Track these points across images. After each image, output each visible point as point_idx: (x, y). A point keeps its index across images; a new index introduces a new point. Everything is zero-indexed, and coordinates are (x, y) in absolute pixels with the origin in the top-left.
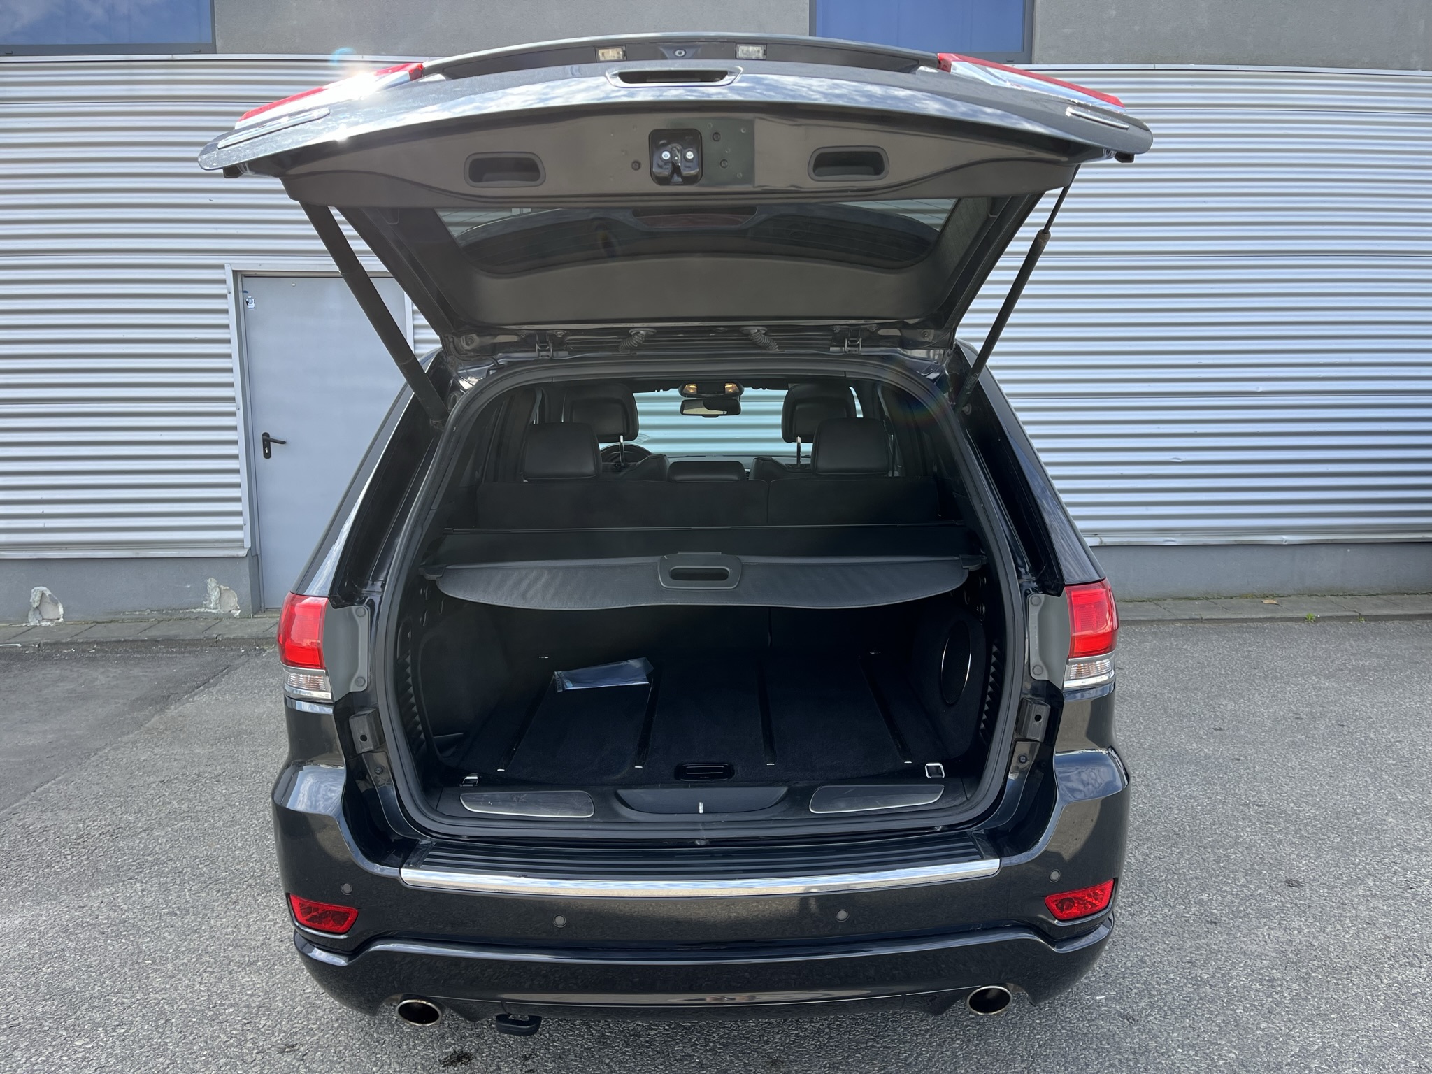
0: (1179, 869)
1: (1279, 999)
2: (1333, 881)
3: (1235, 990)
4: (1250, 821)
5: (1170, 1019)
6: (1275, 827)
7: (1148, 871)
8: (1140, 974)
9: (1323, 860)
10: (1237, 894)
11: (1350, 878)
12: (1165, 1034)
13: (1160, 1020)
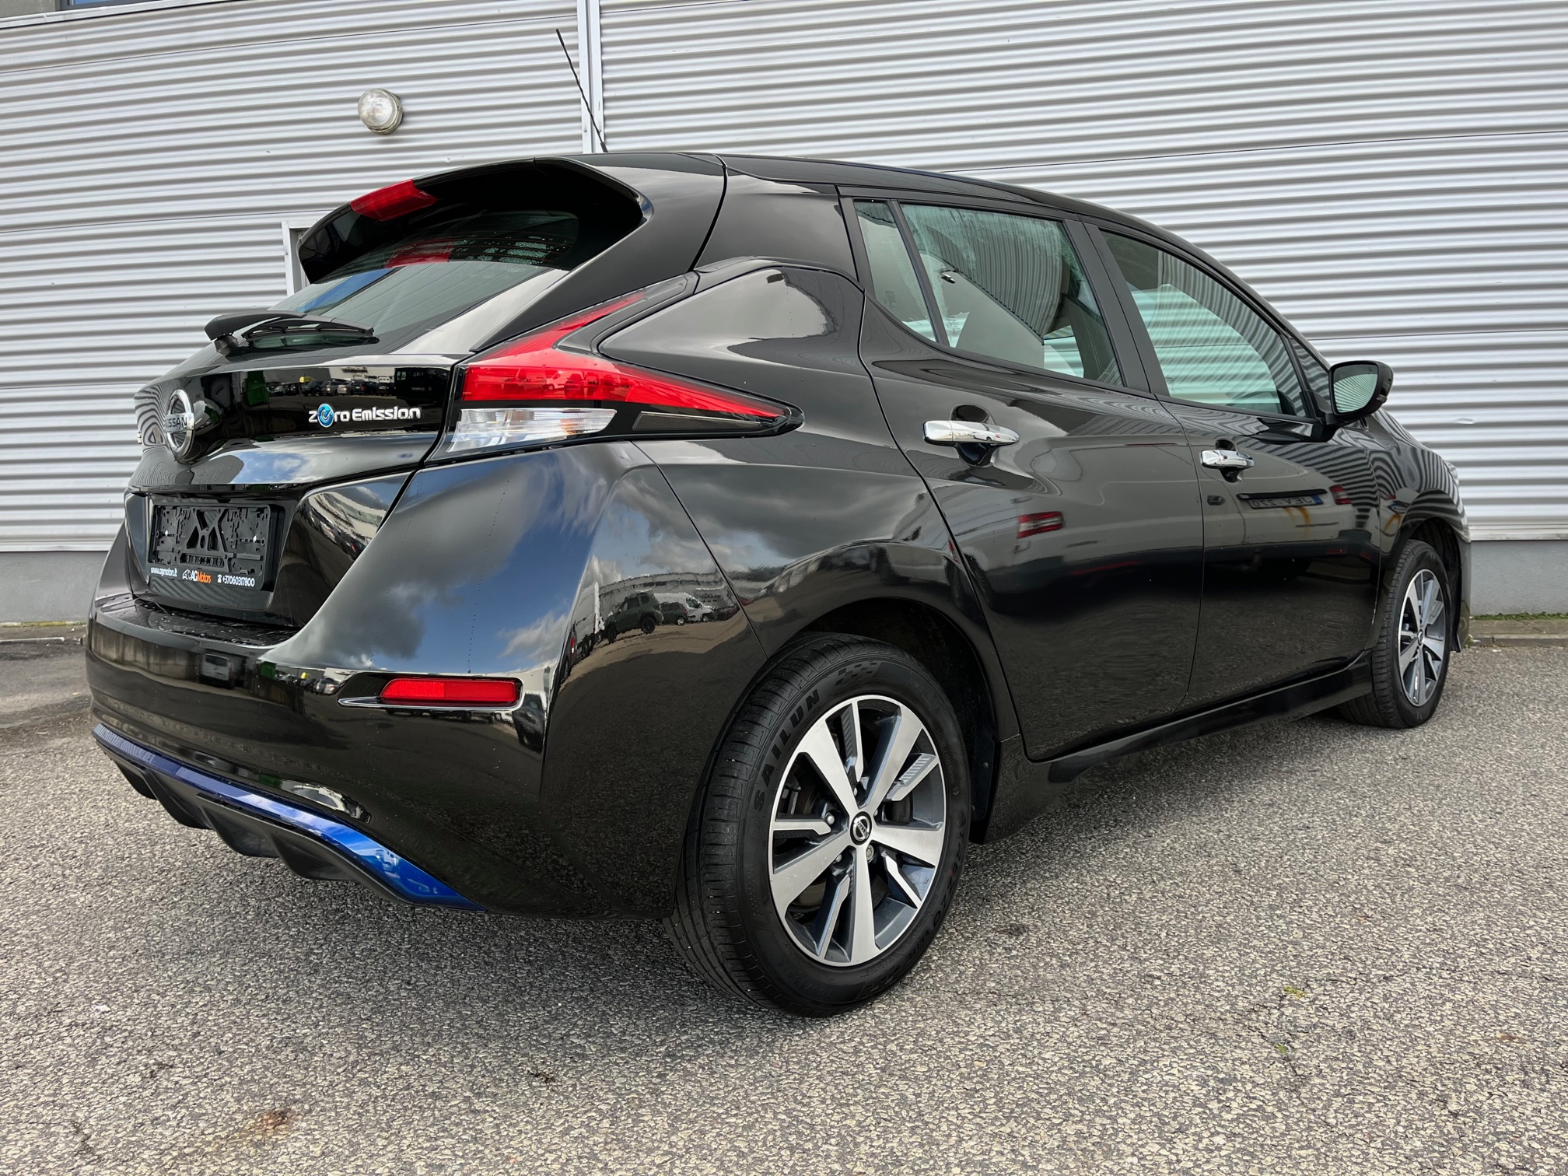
0: (1202, 912)
1: (1216, 1112)
2: (1464, 949)
3: (1145, 1087)
4: (1377, 860)
5: (984, 1119)
6: (1417, 871)
7: (1145, 912)
8: (994, 1049)
9: (1469, 918)
10: (1270, 952)
11: (1498, 946)
12: (953, 1141)
13: (964, 1118)
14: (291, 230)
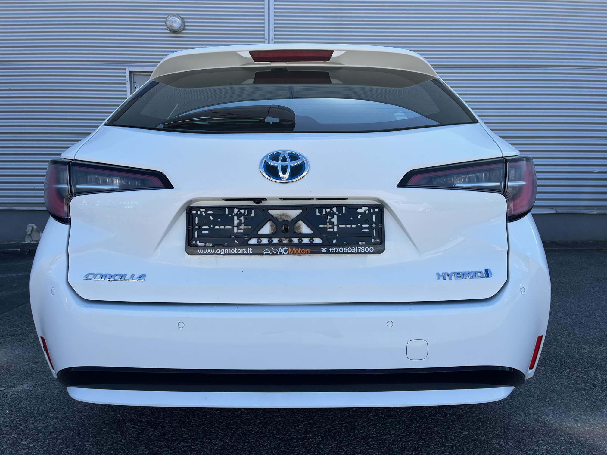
14: (130, 71)
